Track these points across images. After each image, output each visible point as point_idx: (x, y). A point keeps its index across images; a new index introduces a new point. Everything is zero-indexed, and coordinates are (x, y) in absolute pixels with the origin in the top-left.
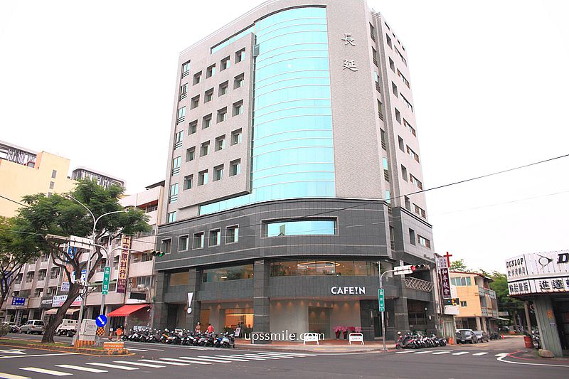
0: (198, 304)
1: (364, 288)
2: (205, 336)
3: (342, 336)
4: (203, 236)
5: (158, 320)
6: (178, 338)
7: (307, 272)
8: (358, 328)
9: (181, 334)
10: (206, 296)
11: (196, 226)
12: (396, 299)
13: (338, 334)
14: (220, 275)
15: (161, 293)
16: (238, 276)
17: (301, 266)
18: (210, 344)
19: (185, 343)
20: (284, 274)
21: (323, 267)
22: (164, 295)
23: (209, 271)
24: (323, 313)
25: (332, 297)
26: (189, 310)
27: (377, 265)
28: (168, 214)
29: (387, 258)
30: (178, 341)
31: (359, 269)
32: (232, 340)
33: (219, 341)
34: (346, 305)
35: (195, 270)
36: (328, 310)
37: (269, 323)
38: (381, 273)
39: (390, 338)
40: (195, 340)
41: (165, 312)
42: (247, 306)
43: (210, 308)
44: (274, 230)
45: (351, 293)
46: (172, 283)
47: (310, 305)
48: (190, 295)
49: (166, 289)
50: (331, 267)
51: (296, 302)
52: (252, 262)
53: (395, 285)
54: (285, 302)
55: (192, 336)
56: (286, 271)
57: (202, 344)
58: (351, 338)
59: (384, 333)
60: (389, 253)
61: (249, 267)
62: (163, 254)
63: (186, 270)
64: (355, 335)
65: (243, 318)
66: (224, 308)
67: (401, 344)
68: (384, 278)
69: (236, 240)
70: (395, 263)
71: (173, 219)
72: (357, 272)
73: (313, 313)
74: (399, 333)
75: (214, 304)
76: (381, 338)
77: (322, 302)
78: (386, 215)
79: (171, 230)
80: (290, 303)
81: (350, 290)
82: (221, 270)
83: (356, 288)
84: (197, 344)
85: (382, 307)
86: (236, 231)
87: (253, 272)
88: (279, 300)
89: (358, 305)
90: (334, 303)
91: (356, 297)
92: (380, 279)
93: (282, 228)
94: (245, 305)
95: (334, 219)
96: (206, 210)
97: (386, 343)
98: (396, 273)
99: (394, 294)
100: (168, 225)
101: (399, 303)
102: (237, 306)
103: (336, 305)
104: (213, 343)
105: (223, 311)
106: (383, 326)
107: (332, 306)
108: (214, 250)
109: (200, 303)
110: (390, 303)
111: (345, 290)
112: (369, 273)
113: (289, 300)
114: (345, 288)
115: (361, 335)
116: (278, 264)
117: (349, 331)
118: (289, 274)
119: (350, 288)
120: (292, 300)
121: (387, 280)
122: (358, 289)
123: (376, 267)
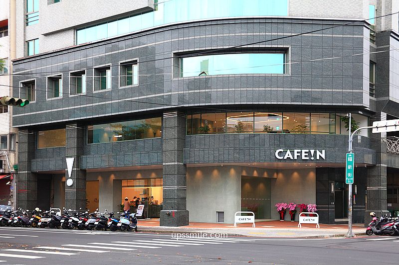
0: (82, 174)
1: (323, 151)
2: (94, 216)
3: (288, 217)
4: (84, 77)
5: (24, 196)
6: (56, 219)
7: (240, 127)
8: (312, 206)
9: (59, 214)
10: (92, 162)
11: (72, 62)
12: (371, 167)
13: (282, 213)
15: (25, 157)
16: (139, 134)
17: (232, 121)
18: (103, 226)
19: (66, 226)
20: (206, 131)
21: (262, 122)
22: (29, 161)
23: (95, 127)
24: (261, 186)
25: (276, 164)
26: (70, 182)
27: (347, 119)
28: (27, 43)
29: (362, 108)
30: (55, 224)
31: (317, 124)
32: (134, 221)
33: (114, 223)
34: (296, 174)
35: (75, 127)
37: (185, 198)
38: (352, 131)
39: (358, 220)
40: (81, 222)
41: (34, 185)
42: (153, 175)
43: (100, 178)
44: (192, 67)
45: (304, 158)
46: (41, 145)
47: (244, 174)
48: (70, 162)
49: (32, 152)
50: (276, 123)
51: (224, 170)
52: (159, 114)
53: (370, 148)
54: (207, 170)
55: (75, 216)
56: (210, 126)
57: (91, 227)
58: (302, 220)
59: (350, 214)
60: (366, 101)
61: (156, 122)
62: (27, 102)
63: (62, 125)
64: (306, 215)
65: (146, 192)
66: (122, 176)
67: (374, 229)
68: (355, 138)
69: (136, 81)
70: (372, 116)
71: (36, 49)
72: (314, 129)
73: (247, 185)
74: (372, 214)
75: (105, 174)
76: (344, 220)
77: (261, 170)
78: (366, 44)
79: (32, 67)
80: (215, 172)
81: (304, 154)
82: (111, 126)
83: (312, 151)
84: (83, 227)
85: (350, 178)
86: (135, 68)
87: (161, 128)
88: (199, 168)
89: (312, 175)
90: (278, 171)
91: (311, 164)
92: (351, 139)
93: (205, 64)
94: (149, 174)
95: (284, 51)
96: (86, 36)
97: (353, 227)
98: (374, 131)
99: (368, 160)
100: (28, 59)
101: (375, 173)
102: (139, 176)
103: (280, 176)
104: (106, 225)
105: (118, 184)
106: (350, 203)
107: (275, 176)
108: (102, 97)
109: (84, 171)
110: (362, 173)
111: (296, 154)
112: (332, 130)
113: (213, 168)
114: (296, 151)
115: (315, 215)
116: (197, 116)
117: (298, 210)
118: (215, 131)
119: (303, 151)
120: (219, 168)
121: (359, 141)
122: (315, 152)
123: (343, 123)
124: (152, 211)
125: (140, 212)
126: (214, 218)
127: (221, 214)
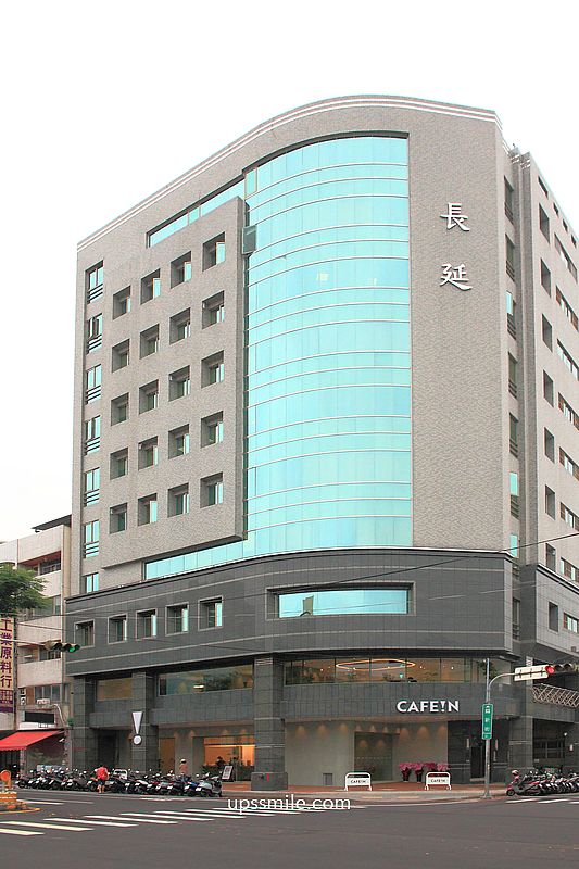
0: (152, 730)
1: (457, 702)
2: (167, 779)
3: (413, 778)
4: (154, 618)
5: (82, 755)
6: (119, 782)
7: (352, 677)
8: (442, 763)
9: (125, 776)
10: (162, 718)
11: (143, 599)
12: (513, 719)
13: (406, 774)
14: (194, 682)
15: (82, 710)
16: (226, 684)
17: (343, 668)
18: (178, 791)
19: (132, 790)
20: (310, 680)
21: (382, 668)
22: (87, 715)
23: (169, 676)
24: (381, 743)
25: (399, 718)
26: (137, 740)
27: (484, 665)
28: (84, 578)
29: (504, 653)
30: (119, 787)
31: (451, 670)
32: (218, 786)
33: (193, 787)
34: (423, 729)
35: (143, 675)
36: (390, 739)
37: (283, 758)
38: (491, 678)
39: (496, 778)
40: (150, 786)
41: (94, 743)
42: (243, 732)
43: (176, 735)
44: (291, 606)
45: (432, 710)
46: (102, 696)
47: (358, 729)
48: (137, 716)
49: (91, 706)
50: (400, 669)
51: (331, 725)
52: (250, 660)
53: (514, 697)
54: (311, 726)
55: (144, 779)
56: (315, 675)
57: (164, 792)
58: (429, 781)
59: (487, 773)
60: (509, 644)
61: (246, 669)
62: (77, 647)
63: (127, 674)
64: (436, 775)
65: (235, 751)
66: (202, 735)
67: (517, 789)
68: (494, 686)
69: (219, 623)
70: (517, 661)
71: (94, 585)
72: (445, 677)
73: (363, 743)
74: (514, 772)
75: (184, 730)
76: (481, 779)
77: (379, 725)
78: (508, 579)
79: (91, 605)
80: (322, 728)
81: (432, 706)
82: (192, 675)
83: (443, 703)
84: (153, 792)
85: (487, 733)
86: (219, 607)
87: (251, 677)
88: (302, 723)
89: (444, 730)
90: (401, 726)
91: (442, 718)
92: (488, 688)
93: (308, 603)
94: (240, 731)
95: (408, 587)
96: (155, 571)
97: (491, 788)
98: (517, 679)
99: (511, 711)
100: (85, 596)
101: (518, 725)
102: (225, 732)
103: (404, 730)
104: (183, 790)
105: (199, 740)
106: (487, 761)
107: (398, 731)
108: (178, 641)
109: (156, 727)
110: (502, 727)
111: (423, 707)
112: (468, 678)
113: (319, 723)
114: (422, 703)
115: (447, 776)
116: (299, 663)
117: (426, 769)
118: (321, 680)
119: (432, 703)
120: (326, 723)
121: (500, 690)
122: (447, 704)
123: (481, 669)
124: (243, 773)
125: (227, 775)
126: (319, 781)
127: (328, 776)
